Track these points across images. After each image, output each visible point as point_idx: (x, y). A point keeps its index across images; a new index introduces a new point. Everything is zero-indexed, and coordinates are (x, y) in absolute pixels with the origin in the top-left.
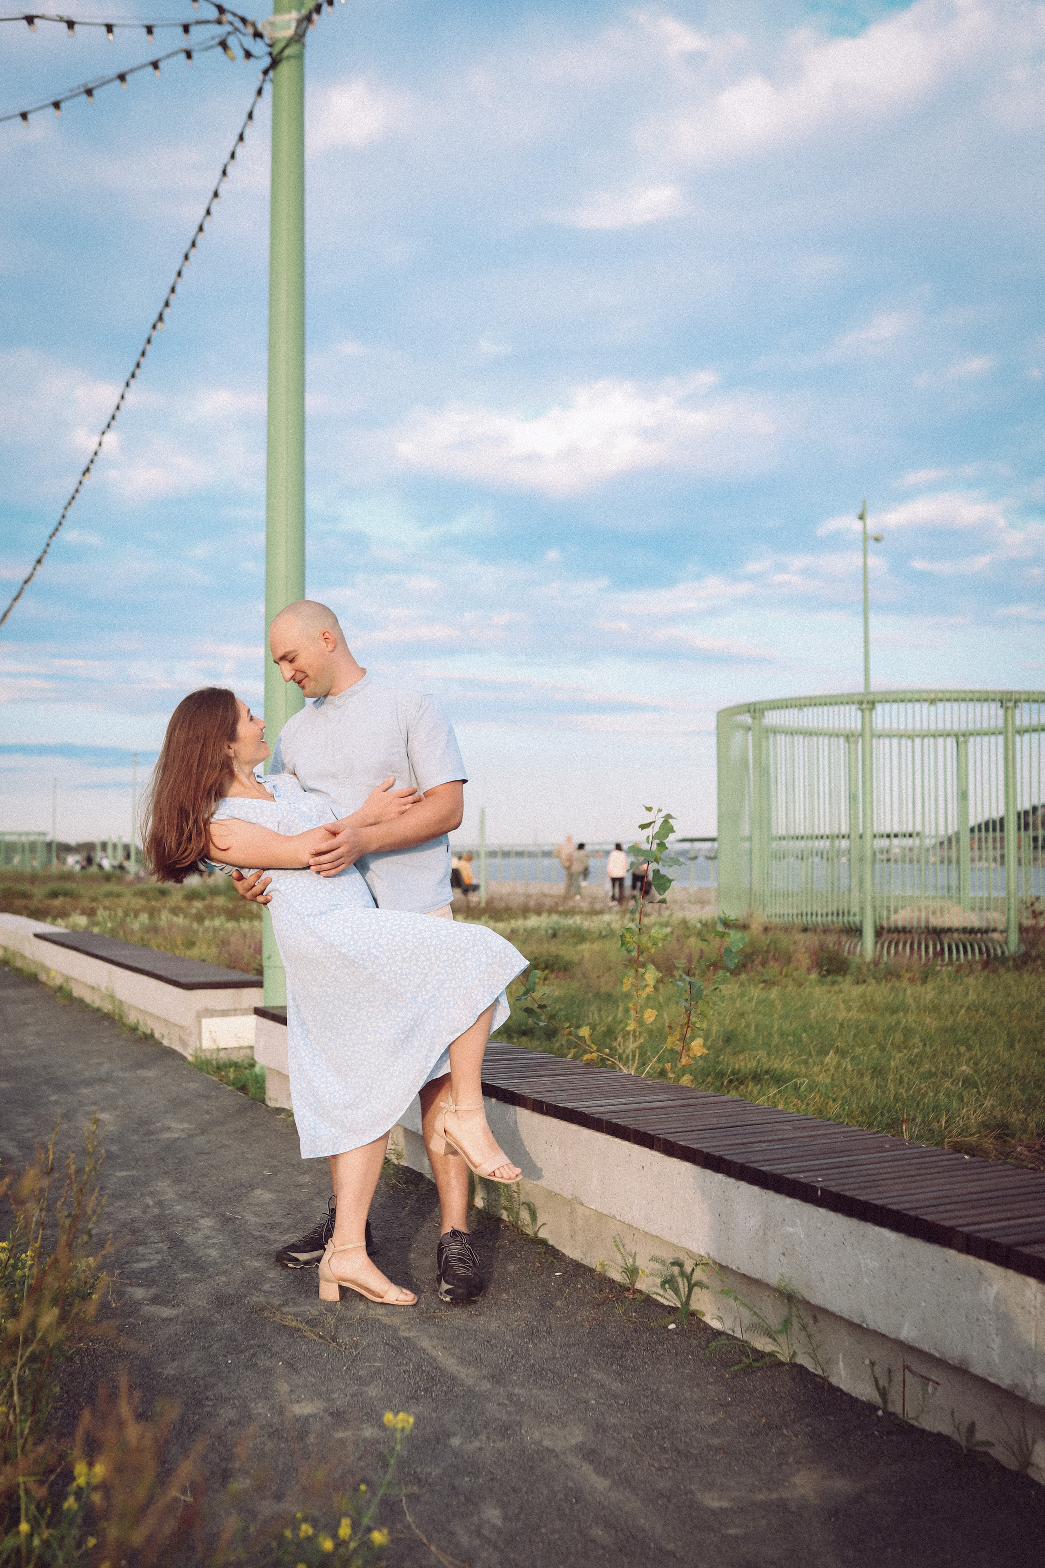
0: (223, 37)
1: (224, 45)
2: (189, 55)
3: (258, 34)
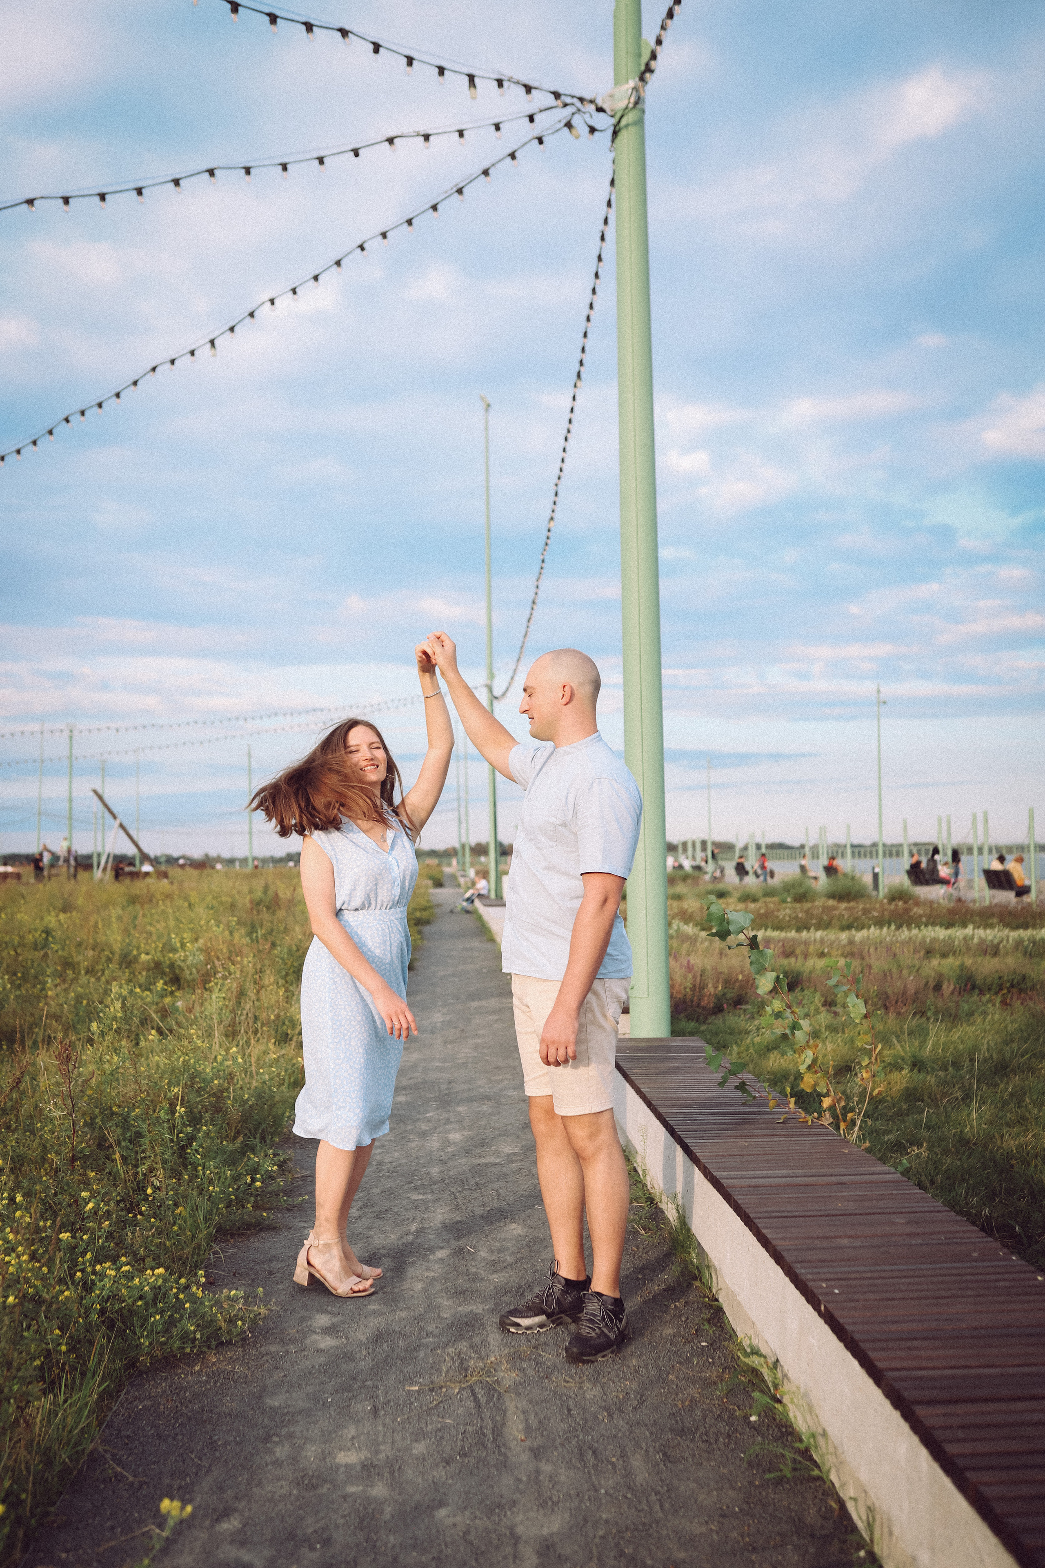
0: (568, 119)
1: (569, 125)
2: (540, 141)
3: (600, 110)
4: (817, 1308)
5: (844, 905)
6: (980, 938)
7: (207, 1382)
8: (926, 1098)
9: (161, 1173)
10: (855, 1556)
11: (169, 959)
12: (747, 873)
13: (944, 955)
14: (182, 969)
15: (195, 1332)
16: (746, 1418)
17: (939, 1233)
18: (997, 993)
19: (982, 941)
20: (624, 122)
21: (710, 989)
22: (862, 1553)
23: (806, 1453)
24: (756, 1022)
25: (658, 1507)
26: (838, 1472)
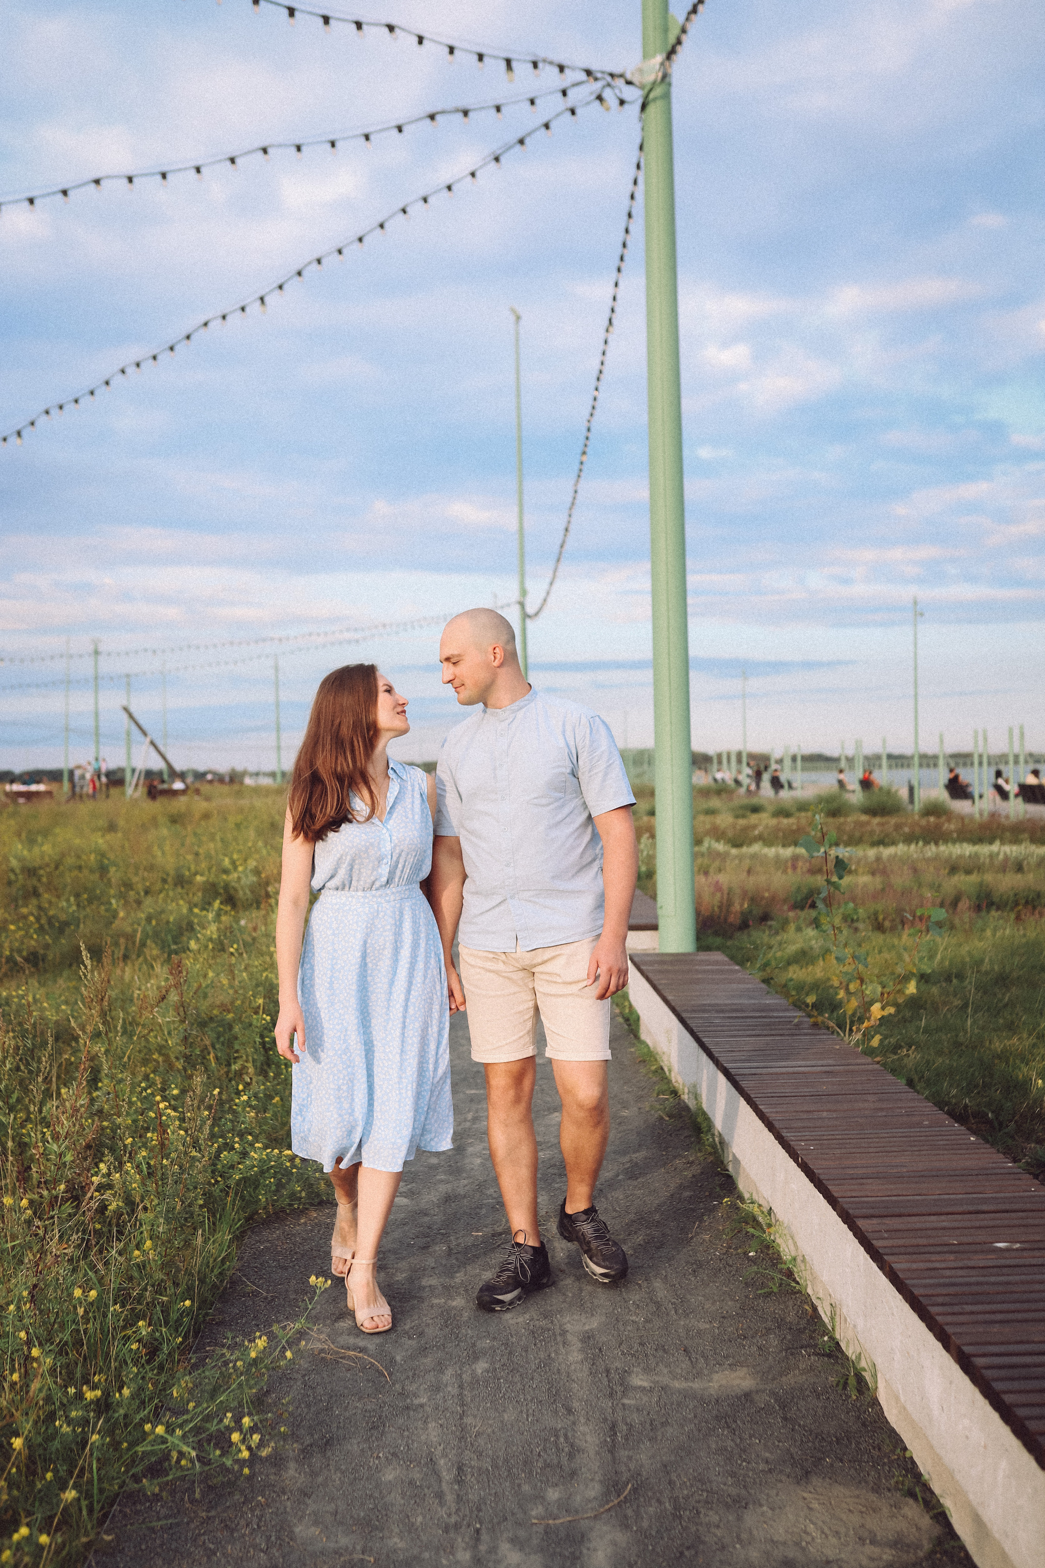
0: (598, 93)
1: (600, 98)
2: (573, 112)
3: (629, 83)
4: (796, 1161)
5: (876, 820)
6: (1005, 854)
7: (312, 1231)
8: (928, 1006)
9: (251, 1070)
10: (821, 1340)
11: (224, 881)
12: (782, 787)
13: (968, 872)
14: (236, 890)
15: (300, 1192)
16: (746, 1254)
17: (900, 1108)
18: (1012, 909)
19: (1006, 858)
20: (651, 96)
21: (737, 907)
22: (826, 1338)
23: (790, 1274)
24: (779, 938)
25: (673, 1312)
26: (813, 1285)
